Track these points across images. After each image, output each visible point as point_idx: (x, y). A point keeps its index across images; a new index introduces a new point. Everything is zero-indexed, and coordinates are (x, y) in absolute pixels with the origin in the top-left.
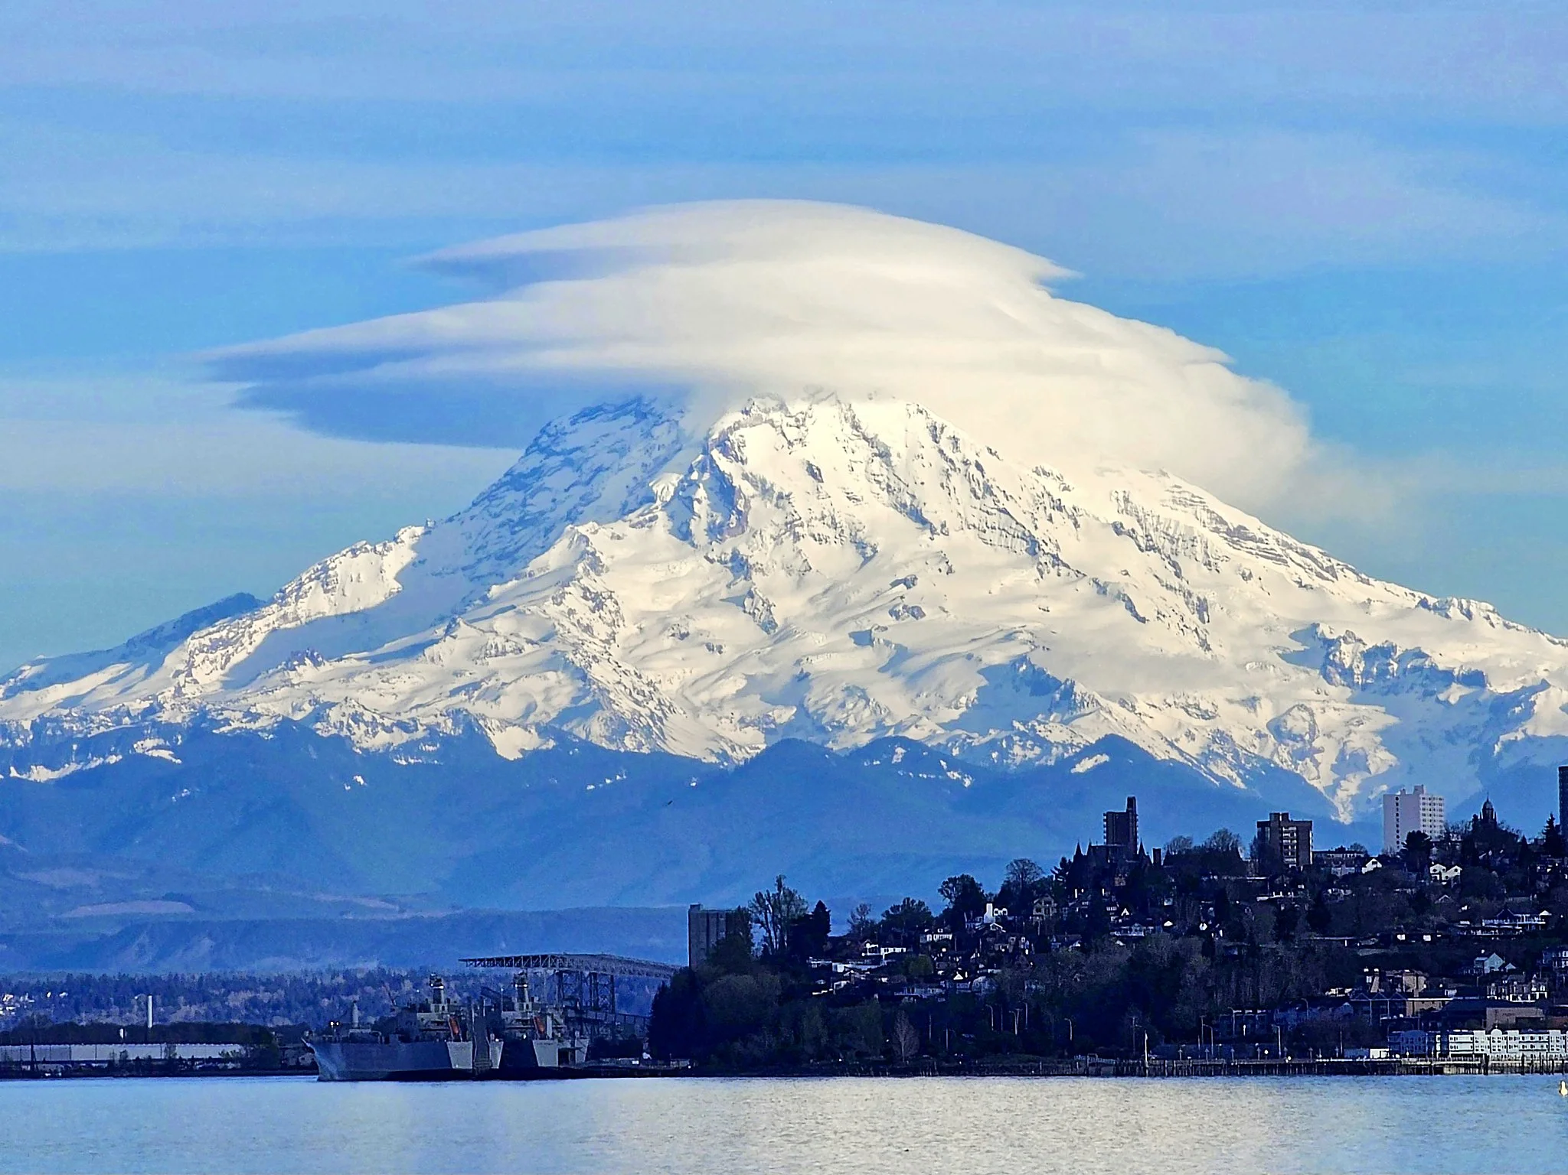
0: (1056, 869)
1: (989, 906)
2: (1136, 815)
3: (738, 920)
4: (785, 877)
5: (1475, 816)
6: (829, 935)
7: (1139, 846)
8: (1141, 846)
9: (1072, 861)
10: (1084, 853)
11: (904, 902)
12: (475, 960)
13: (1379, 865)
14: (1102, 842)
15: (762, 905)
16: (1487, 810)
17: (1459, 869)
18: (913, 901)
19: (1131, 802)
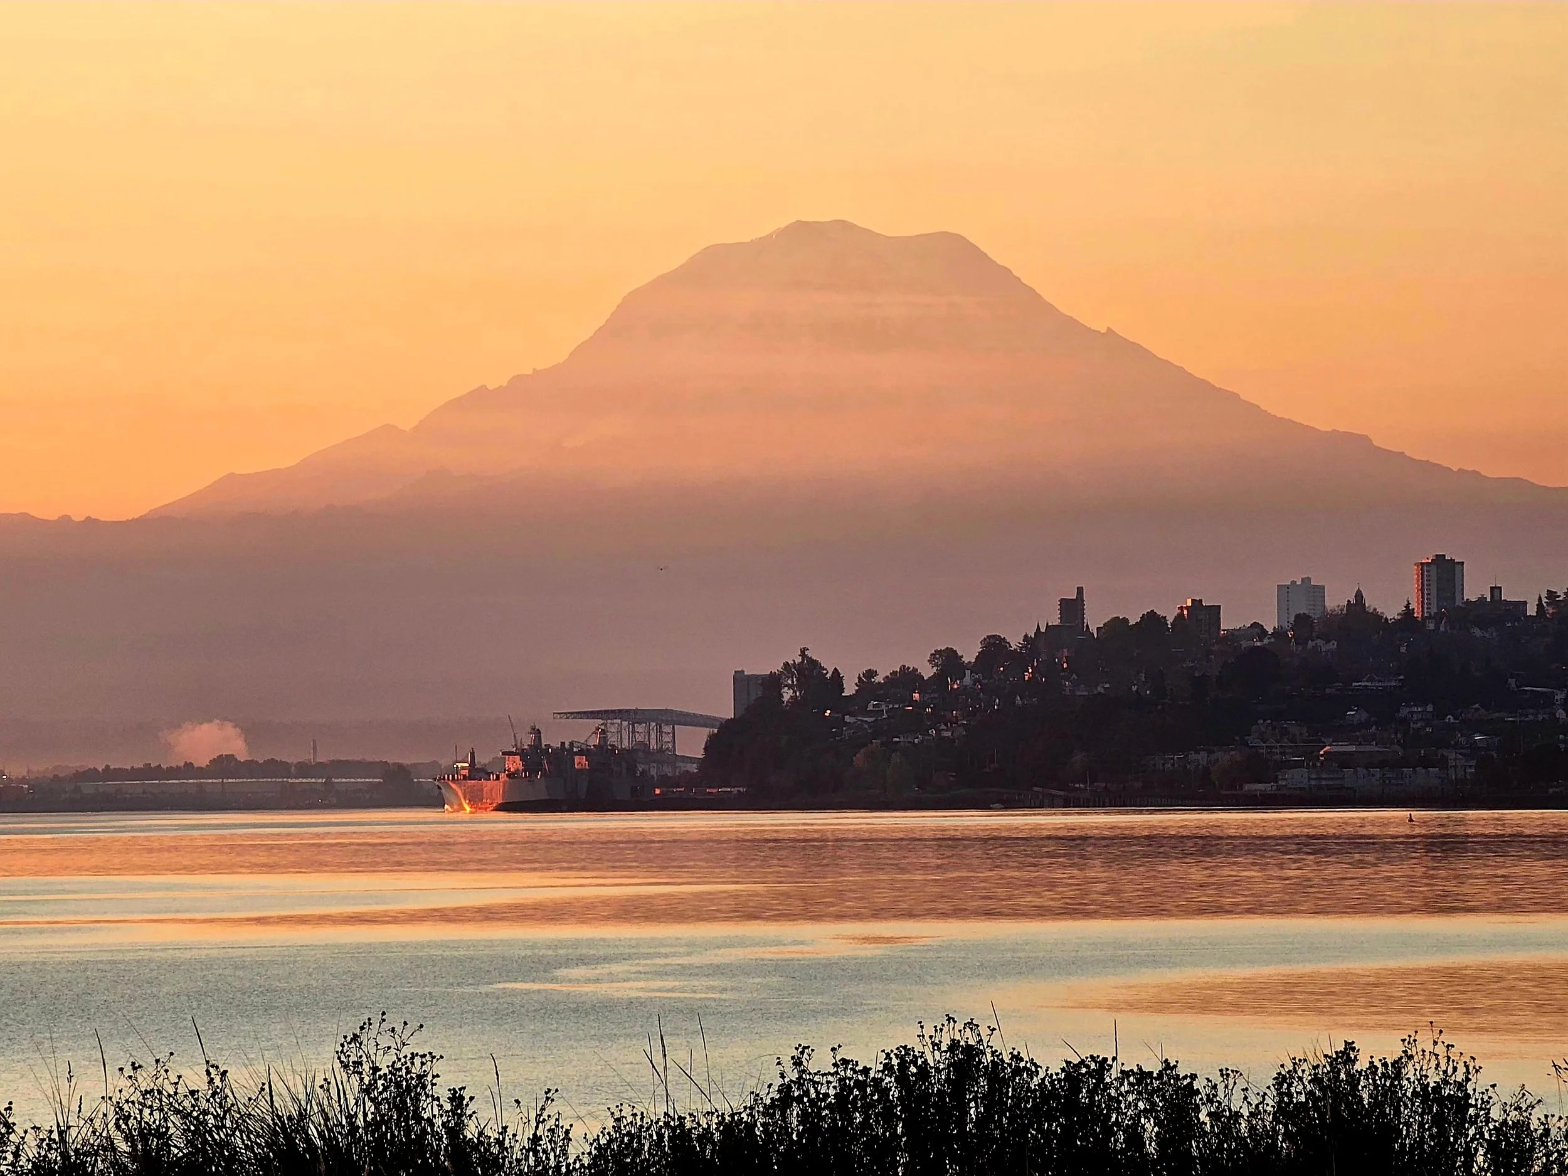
0: (1020, 643)
1: (968, 672)
2: (1083, 601)
3: (772, 682)
4: (808, 649)
5: (1349, 601)
6: (843, 694)
7: (1085, 625)
8: (1087, 625)
9: (1033, 636)
10: (1043, 630)
11: (900, 669)
12: (565, 713)
13: (1273, 640)
14: (1057, 622)
15: (790, 671)
16: (1359, 595)
17: (1336, 643)
18: (909, 668)
19: (1080, 590)
